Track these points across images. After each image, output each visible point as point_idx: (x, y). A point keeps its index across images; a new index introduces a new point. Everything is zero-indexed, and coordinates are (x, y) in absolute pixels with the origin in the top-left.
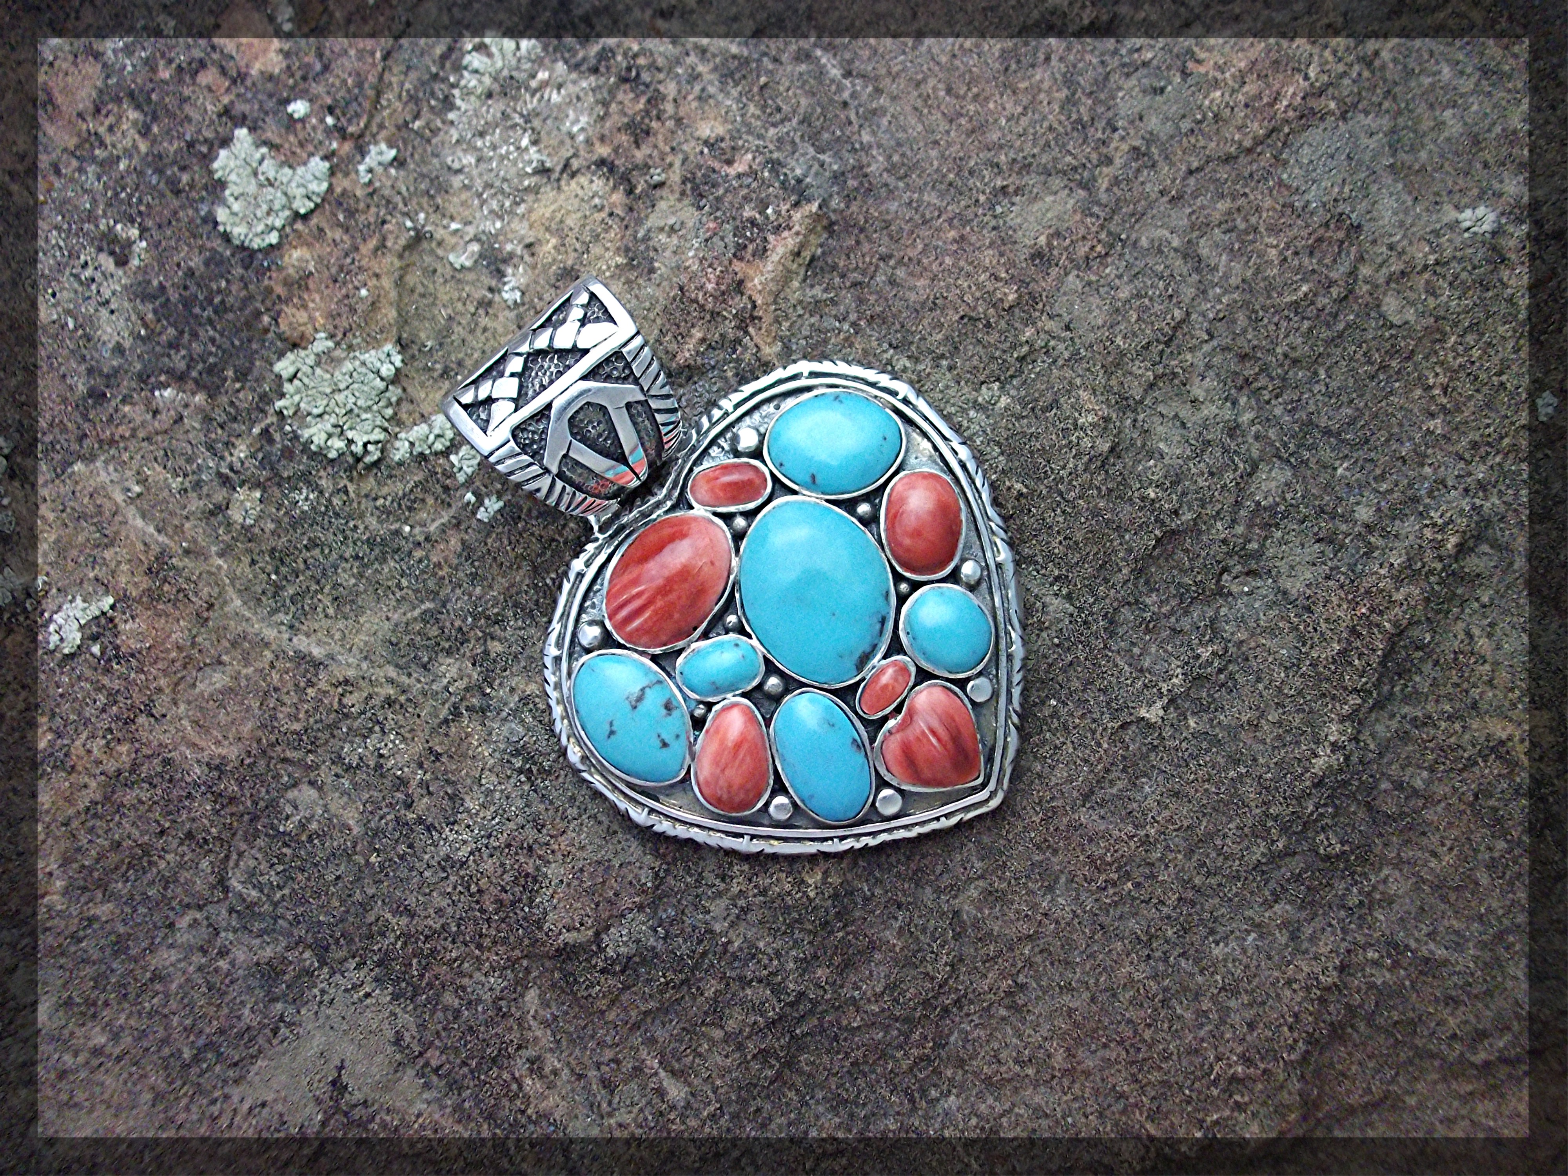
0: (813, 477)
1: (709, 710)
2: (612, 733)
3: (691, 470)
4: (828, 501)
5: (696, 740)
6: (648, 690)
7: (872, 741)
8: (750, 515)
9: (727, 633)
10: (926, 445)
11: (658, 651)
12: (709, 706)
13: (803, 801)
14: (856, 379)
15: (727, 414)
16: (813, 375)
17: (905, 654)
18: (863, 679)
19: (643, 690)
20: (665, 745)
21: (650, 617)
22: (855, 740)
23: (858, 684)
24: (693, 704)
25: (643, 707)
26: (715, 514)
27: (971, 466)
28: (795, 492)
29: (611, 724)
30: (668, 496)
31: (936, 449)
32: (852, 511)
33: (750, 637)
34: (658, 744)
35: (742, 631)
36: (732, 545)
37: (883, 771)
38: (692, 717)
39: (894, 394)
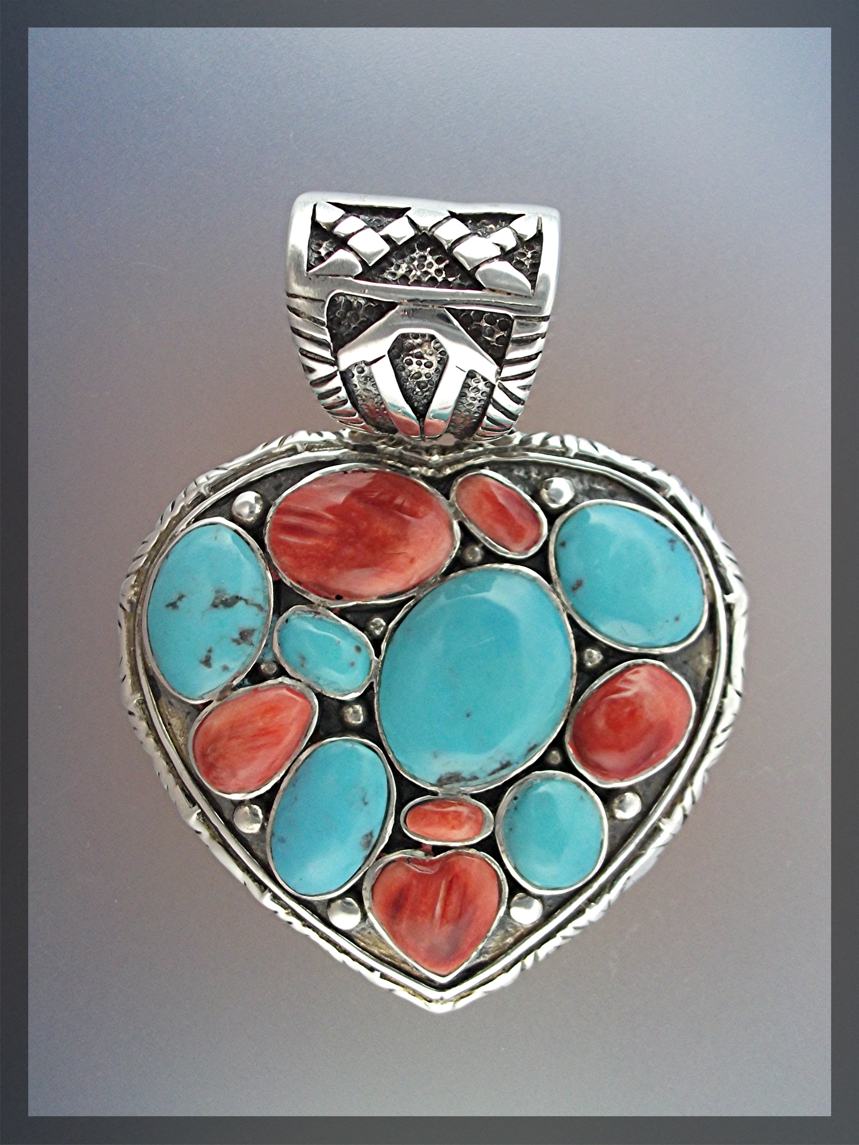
0: (579, 584)
1: (277, 676)
2: (173, 605)
3: (482, 466)
4: (570, 617)
5: (240, 686)
6: (241, 604)
7: (387, 850)
8: (490, 557)
9: (362, 630)
10: (706, 660)
11: (288, 581)
12: (282, 672)
13: (273, 834)
14: (707, 543)
15: (563, 454)
16: (675, 502)
17: (494, 812)
18: (435, 794)
19: (237, 598)
20: (207, 662)
21: (310, 548)
22: (371, 834)
23: (425, 792)
24: (269, 657)
25: (222, 613)
26: (461, 525)
27: (726, 720)
28: (548, 578)
29: (181, 597)
30: (439, 468)
31: (711, 673)
32: (580, 648)
33: (378, 654)
34: (202, 654)
35: (376, 642)
36: (447, 563)
37: (367, 885)
38: (257, 666)
39: (726, 590)
